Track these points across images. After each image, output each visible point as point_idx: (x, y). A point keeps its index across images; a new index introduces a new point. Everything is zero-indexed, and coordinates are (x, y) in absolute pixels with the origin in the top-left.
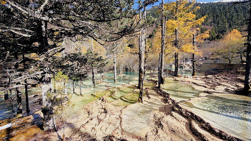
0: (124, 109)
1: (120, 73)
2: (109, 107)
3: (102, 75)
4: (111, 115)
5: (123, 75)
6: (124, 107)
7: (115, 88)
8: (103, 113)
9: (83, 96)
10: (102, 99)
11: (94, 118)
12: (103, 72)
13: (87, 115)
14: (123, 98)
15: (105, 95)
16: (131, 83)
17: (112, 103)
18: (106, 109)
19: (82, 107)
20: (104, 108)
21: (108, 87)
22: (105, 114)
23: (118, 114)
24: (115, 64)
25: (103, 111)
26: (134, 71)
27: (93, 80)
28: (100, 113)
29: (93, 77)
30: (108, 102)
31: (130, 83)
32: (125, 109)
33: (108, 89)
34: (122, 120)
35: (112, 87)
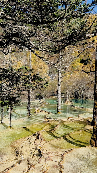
0: (67, 154)
1: (66, 100)
2: (46, 147)
3: (41, 101)
4: (46, 161)
5: (70, 104)
6: (67, 150)
7: (58, 120)
8: (36, 156)
9: (13, 128)
10: (37, 134)
11: (23, 161)
12: (43, 98)
13: (14, 156)
14: (67, 137)
15: (42, 129)
16: (82, 116)
17: (51, 142)
18: (41, 150)
19: (10, 144)
20: (38, 148)
21: (47, 118)
22: (39, 157)
23: (57, 160)
24: (60, 87)
25: (36, 152)
26: (87, 98)
27: (29, 108)
28: (32, 155)
29: (29, 103)
30: (44, 140)
31: (80, 116)
32: (69, 154)
33: (48, 122)
34: (62, 170)
35: (53, 119)
